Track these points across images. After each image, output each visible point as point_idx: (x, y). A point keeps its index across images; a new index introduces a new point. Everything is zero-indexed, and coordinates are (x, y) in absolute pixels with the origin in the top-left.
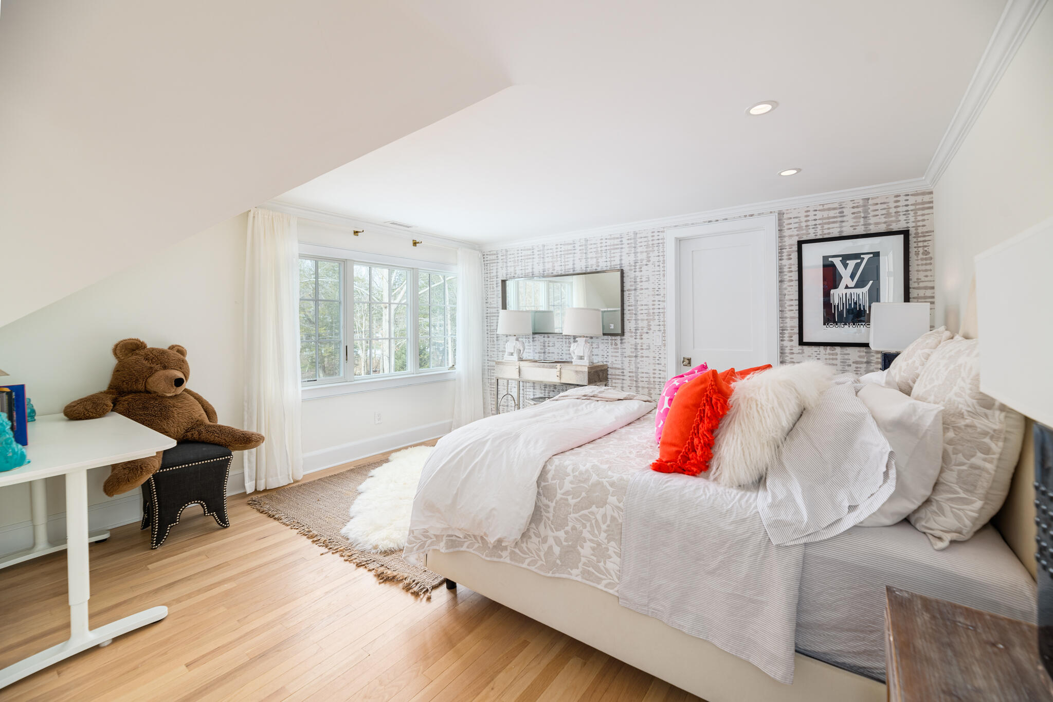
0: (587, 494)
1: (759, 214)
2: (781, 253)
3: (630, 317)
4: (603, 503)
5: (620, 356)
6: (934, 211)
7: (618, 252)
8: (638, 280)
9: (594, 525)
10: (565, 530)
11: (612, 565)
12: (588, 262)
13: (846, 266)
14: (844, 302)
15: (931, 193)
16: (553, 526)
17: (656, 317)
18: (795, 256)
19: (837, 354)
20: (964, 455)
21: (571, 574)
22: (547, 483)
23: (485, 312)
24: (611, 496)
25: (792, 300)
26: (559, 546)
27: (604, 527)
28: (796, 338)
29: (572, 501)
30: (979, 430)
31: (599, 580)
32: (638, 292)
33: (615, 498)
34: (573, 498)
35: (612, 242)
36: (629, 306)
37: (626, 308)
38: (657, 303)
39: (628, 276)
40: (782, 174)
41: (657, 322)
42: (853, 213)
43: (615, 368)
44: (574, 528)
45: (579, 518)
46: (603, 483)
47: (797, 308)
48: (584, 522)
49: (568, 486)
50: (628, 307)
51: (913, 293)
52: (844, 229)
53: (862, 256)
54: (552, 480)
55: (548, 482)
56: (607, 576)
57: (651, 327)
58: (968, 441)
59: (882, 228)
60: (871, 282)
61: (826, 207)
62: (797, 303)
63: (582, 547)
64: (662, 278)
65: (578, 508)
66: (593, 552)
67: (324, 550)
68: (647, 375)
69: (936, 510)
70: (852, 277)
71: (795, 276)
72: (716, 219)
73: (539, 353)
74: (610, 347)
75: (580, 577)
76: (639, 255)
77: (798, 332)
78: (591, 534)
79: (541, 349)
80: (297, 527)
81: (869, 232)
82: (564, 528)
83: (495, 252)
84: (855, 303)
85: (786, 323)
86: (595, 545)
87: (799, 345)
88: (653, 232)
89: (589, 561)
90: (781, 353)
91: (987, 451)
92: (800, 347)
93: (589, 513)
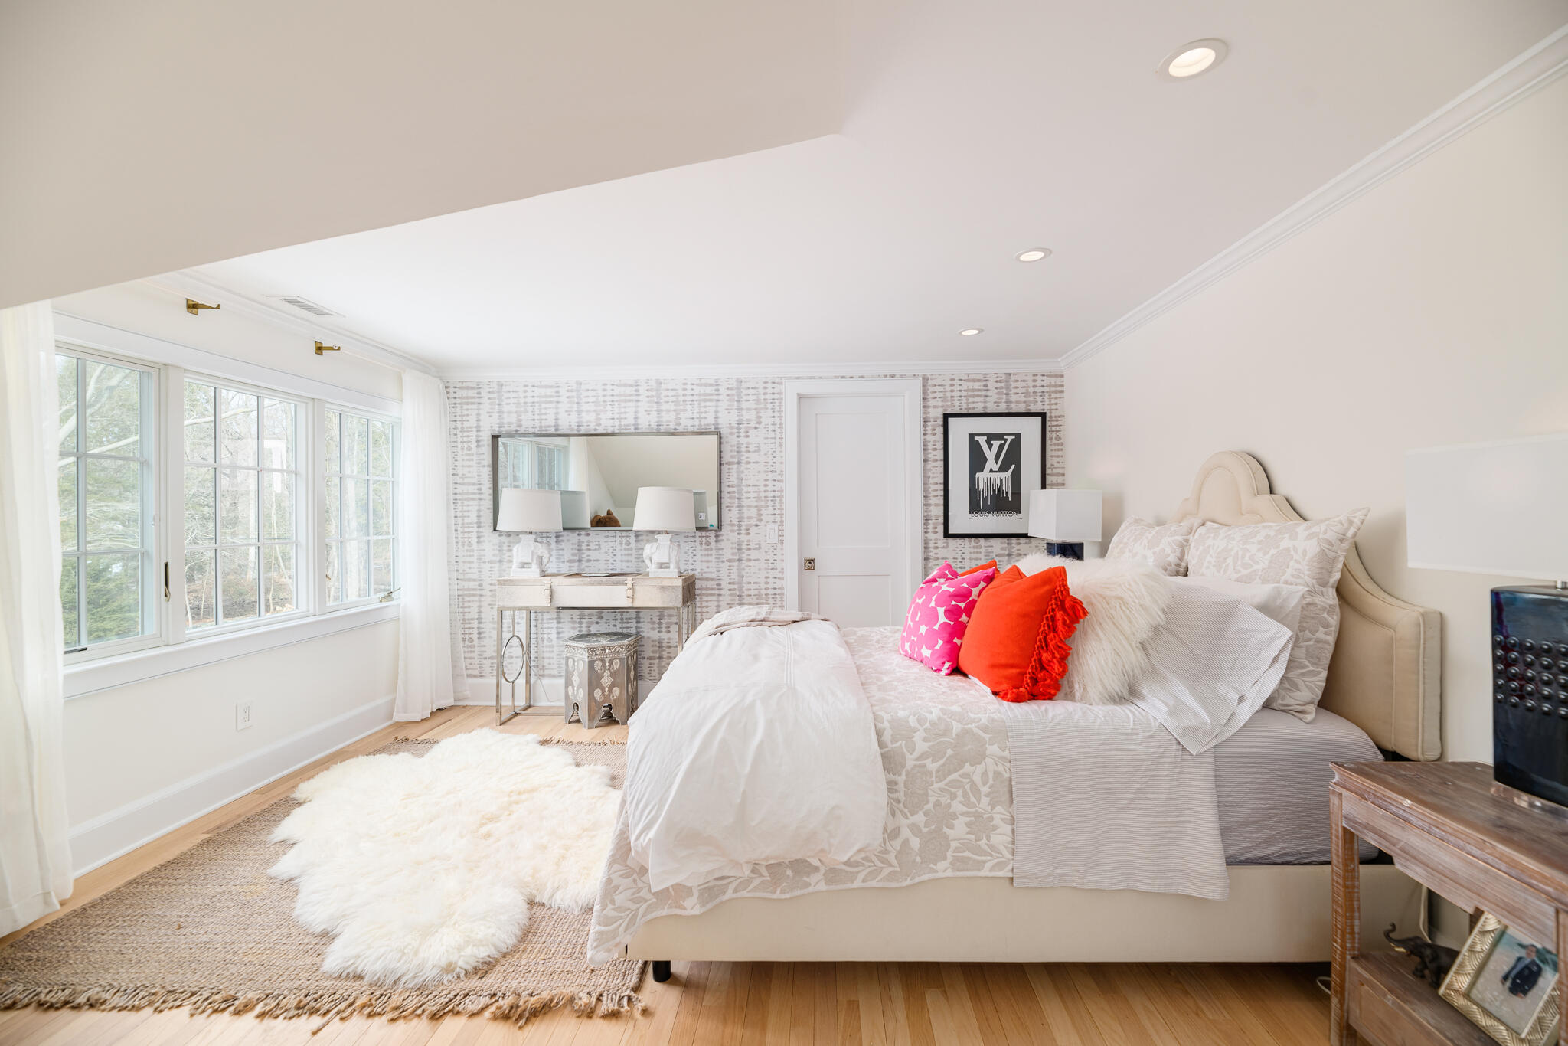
0: (954, 751)
1: (901, 376)
2: (924, 426)
3: (730, 503)
4: (979, 757)
5: (714, 560)
6: (1065, 394)
7: (713, 406)
8: (743, 449)
9: (969, 791)
10: (924, 810)
11: (1001, 838)
12: (662, 417)
13: (990, 446)
14: (989, 487)
15: (1062, 376)
16: (906, 810)
17: (770, 503)
18: (940, 430)
19: (981, 547)
20: (1310, 632)
21: (937, 872)
22: (886, 749)
23: (452, 491)
24: (989, 745)
25: (937, 484)
26: (917, 836)
27: (985, 789)
28: (941, 528)
29: (932, 766)
30: (1319, 607)
31: (980, 865)
32: (743, 467)
33: (995, 746)
34: (933, 762)
35: (702, 390)
36: (729, 486)
37: (725, 489)
38: (770, 483)
39: (727, 443)
40: (963, 333)
41: (770, 510)
42: (996, 388)
43: (707, 579)
44: (937, 804)
45: (946, 787)
46: (972, 731)
47: (942, 493)
48: (953, 790)
49: (921, 747)
50: (727, 488)
51: (1049, 479)
52: (987, 405)
53: (1006, 437)
54: (892, 744)
55: (887, 747)
56: (992, 856)
57: (762, 517)
58: (1313, 618)
59: (1022, 408)
60: (1013, 466)
61: (971, 377)
62: (942, 486)
63: (951, 827)
64: (779, 449)
65: (942, 773)
66: (969, 829)
67: (316, 1021)
68: (756, 586)
69: (1289, 687)
70: (996, 459)
71: (940, 455)
72: (851, 375)
73: (569, 561)
74: (699, 547)
75: (950, 870)
76: (744, 412)
77: (942, 521)
78: (964, 805)
79: (573, 555)
80: (177, 1003)
81: (1010, 411)
82: (923, 808)
83: (474, 385)
84: (999, 490)
85: (930, 511)
86: (973, 819)
87: (945, 537)
88: (766, 383)
89: (962, 844)
90: (925, 548)
91: (1326, 625)
92: (945, 540)
93: (960, 776)
